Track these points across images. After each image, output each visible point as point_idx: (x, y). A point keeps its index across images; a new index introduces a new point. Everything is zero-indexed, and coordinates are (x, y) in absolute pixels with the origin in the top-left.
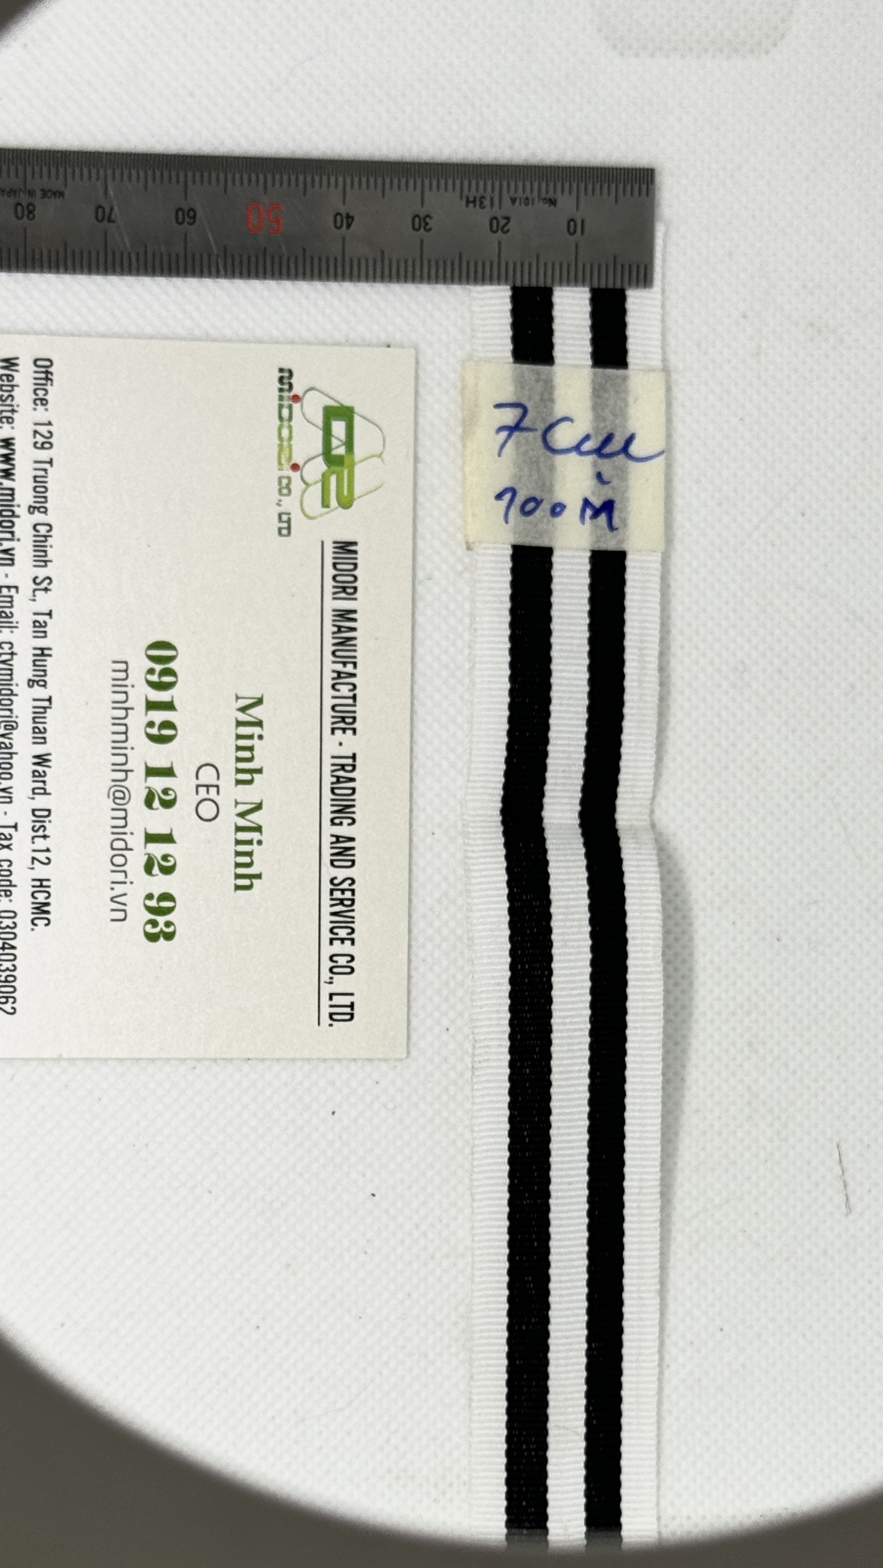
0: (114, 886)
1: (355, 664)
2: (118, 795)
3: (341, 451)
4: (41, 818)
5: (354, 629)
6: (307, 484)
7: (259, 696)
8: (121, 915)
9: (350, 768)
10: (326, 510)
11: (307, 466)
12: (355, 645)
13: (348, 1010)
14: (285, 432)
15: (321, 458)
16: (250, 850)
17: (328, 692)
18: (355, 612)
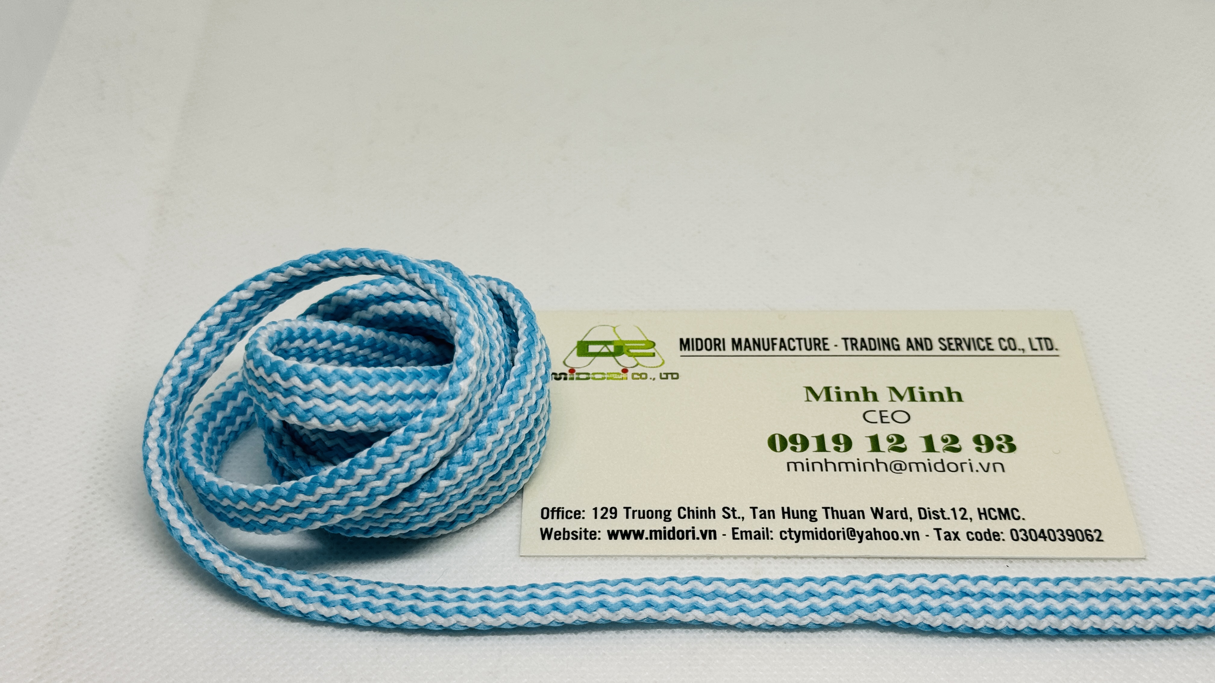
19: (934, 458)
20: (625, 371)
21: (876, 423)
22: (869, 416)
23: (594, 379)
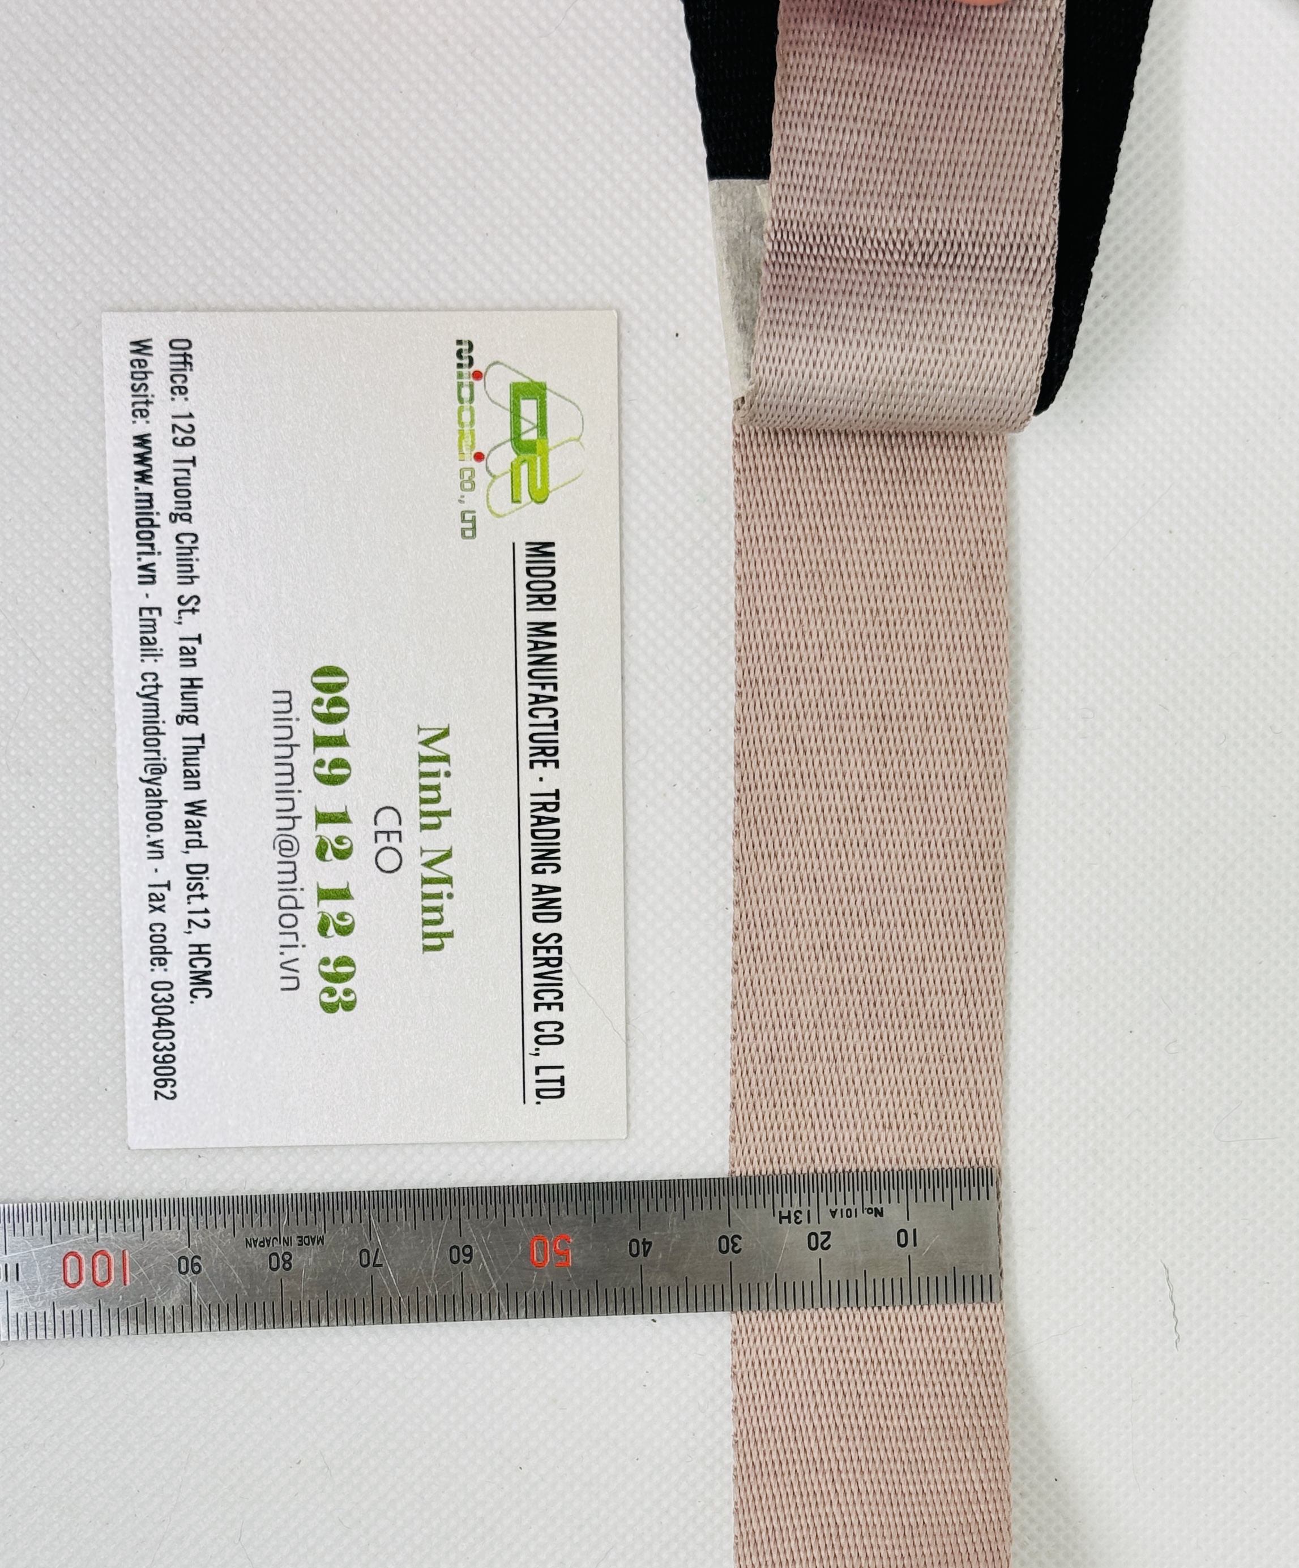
0: (283, 950)
1: (555, 687)
2: (284, 845)
3: (533, 435)
4: (197, 874)
5: (553, 645)
6: (494, 477)
7: (446, 727)
8: (292, 983)
9: (553, 807)
10: (518, 505)
11: (494, 453)
12: (555, 664)
13: (558, 1085)
14: (466, 416)
15: (509, 444)
16: (439, 905)
17: (525, 719)
18: (553, 624)
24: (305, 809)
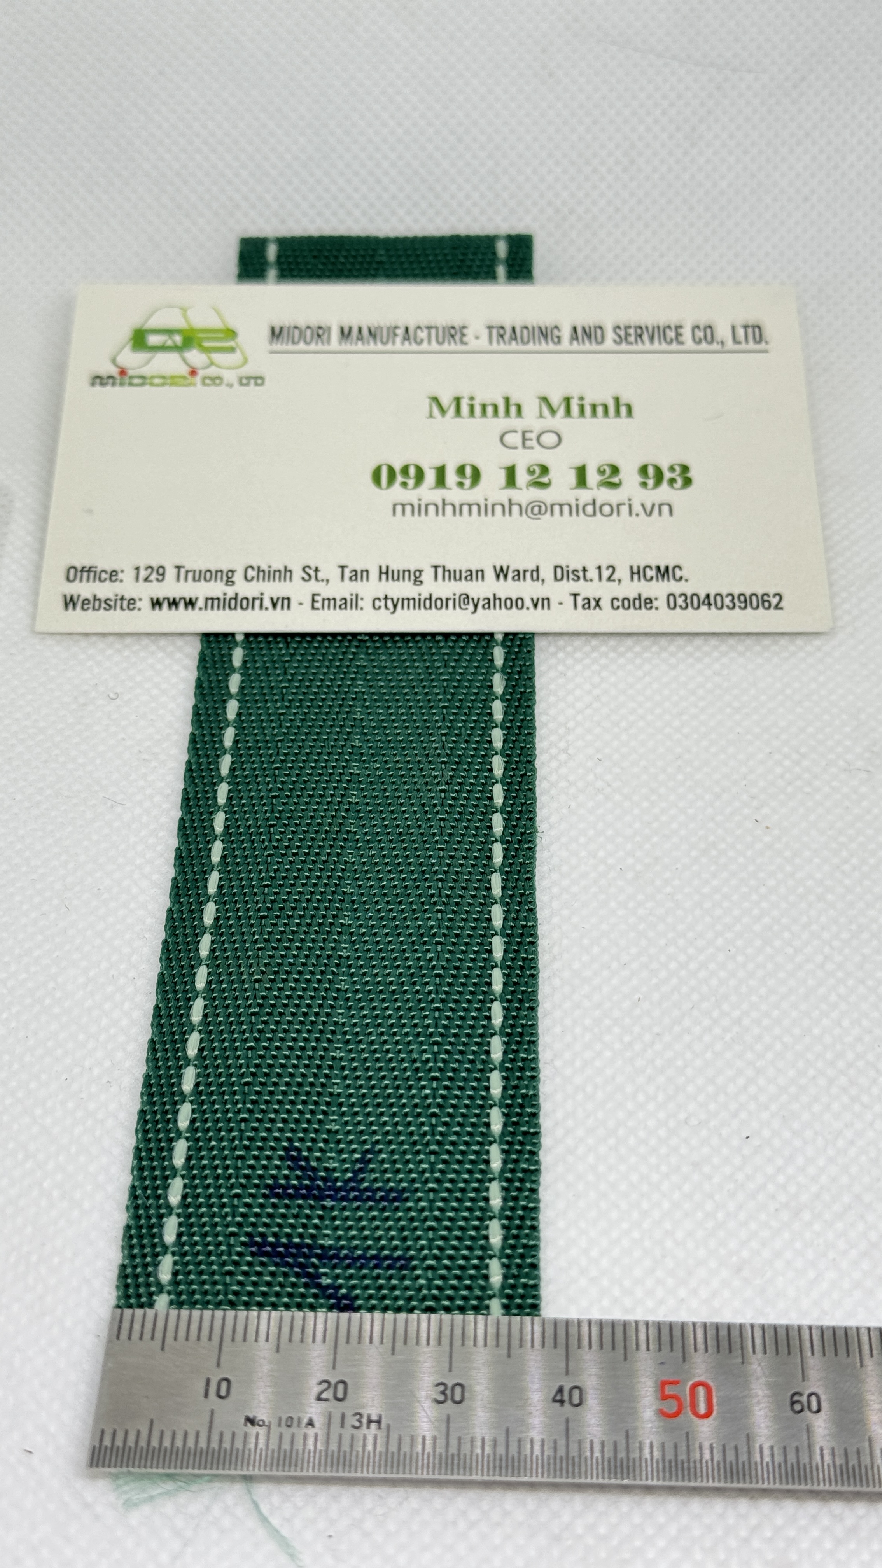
0: (634, 514)
2: (536, 510)
3: (178, 339)
4: (561, 573)
5: (360, 328)
6: (211, 364)
7: (429, 400)
8: (665, 509)
9: (501, 330)
10: (238, 349)
11: (192, 364)
12: (376, 327)
13: (750, 330)
14: (157, 381)
15: (184, 353)
16: (590, 406)
17: (425, 346)
18: (342, 327)
19: (585, 496)
20: (193, 373)
21: (516, 448)
22: (508, 438)
23: (152, 384)
24: (504, 496)
